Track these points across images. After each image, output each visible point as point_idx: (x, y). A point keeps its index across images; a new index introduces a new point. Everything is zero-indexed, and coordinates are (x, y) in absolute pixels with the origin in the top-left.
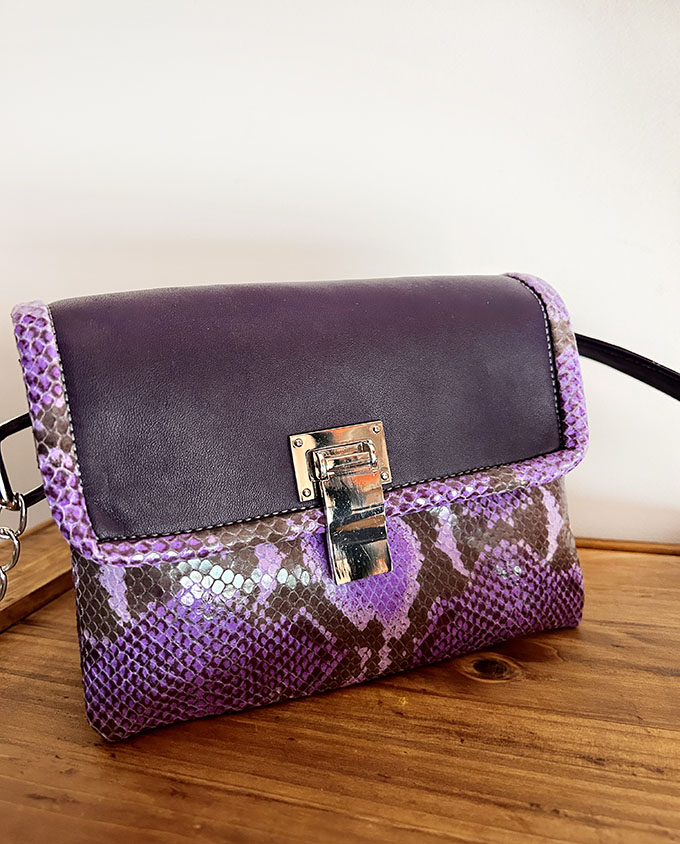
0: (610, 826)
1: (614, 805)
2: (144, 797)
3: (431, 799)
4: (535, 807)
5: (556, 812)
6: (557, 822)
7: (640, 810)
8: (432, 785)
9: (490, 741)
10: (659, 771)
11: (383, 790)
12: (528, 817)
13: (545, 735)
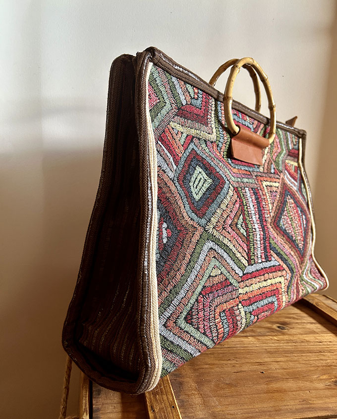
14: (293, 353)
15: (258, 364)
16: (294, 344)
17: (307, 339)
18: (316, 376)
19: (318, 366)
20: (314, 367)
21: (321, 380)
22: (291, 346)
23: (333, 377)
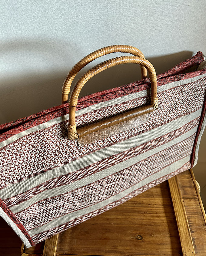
0: (152, 214)
1: (152, 210)
2: (105, 221)
3: (134, 214)
4: (145, 213)
5: (147, 213)
6: (147, 214)
7: (155, 211)
8: (134, 212)
9: (138, 204)
10: (156, 205)
11: (129, 214)
12: (144, 214)
13: (144, 202)
14: (129, 212)
15: (106, 219)
16: (134, 205)
17: (144, 201)
18: (130, 231)
19: (136, 224)
20: (133, 224)
21: (131, 234)
22: (131, 206)
23: (138, 233)
